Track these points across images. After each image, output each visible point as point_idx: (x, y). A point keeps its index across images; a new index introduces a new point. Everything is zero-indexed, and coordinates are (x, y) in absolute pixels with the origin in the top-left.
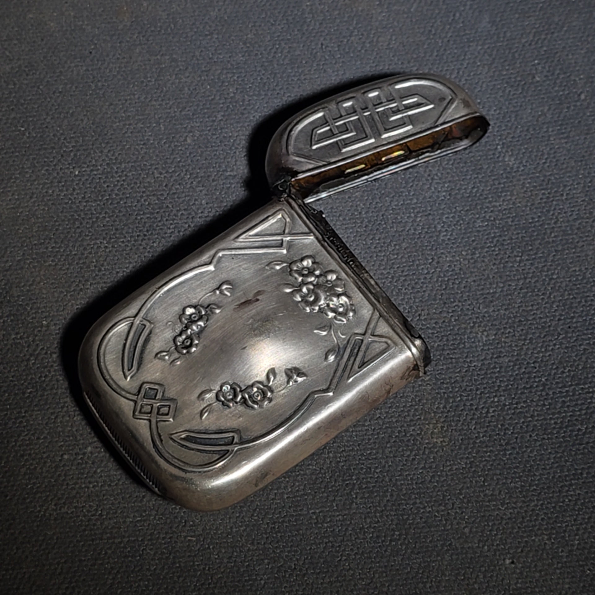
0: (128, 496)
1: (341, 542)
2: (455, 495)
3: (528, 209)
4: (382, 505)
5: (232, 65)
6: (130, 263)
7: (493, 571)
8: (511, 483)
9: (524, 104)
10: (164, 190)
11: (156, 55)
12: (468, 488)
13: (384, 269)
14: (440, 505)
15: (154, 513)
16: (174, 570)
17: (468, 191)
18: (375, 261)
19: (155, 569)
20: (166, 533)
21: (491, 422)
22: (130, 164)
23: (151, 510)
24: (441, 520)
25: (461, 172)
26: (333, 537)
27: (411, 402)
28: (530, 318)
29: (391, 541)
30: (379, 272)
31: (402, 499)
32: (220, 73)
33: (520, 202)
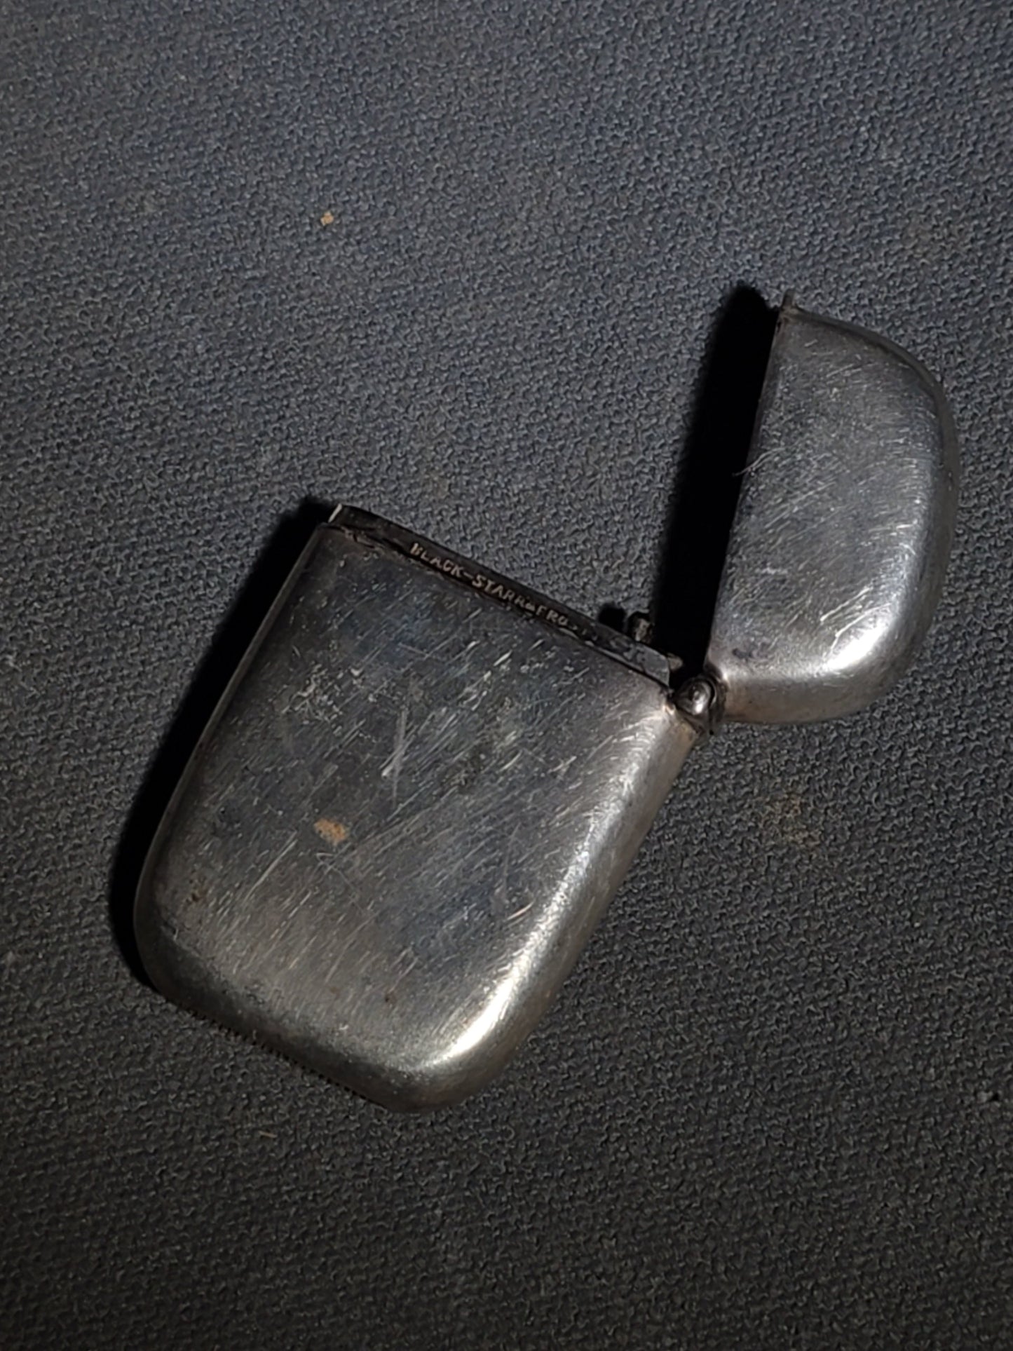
0: (111, 1055)
1: (604, 1098)
2: (849, 958)
3: (946, 267)
4: (687, 1003)
5: (226, 15)
6: (49, 511)
7: (952, 1122)
8: (973, 914)
9: (910, 18)
10: (105, 331)
11: (49, 17)
12: (876, 938)
13: (631, 454)
14: (818, 986)
15: (175, 1085)
16: (237, 1210)
17: (803, 244)
18: (607, 438)
19: (194, 1215)
20: (209, 1128)
21: (913, 778)
22: (21, 281)
23: (169, 1078)
24: (824, 1021)
25: (783, 200)
26: (586, 1091)
27: (726, 757)
28: (978, 526)
29: (716, 1082)
30: (620, 462)
31: (730, 985)
32: (203, 37)
33: (925, 255)
